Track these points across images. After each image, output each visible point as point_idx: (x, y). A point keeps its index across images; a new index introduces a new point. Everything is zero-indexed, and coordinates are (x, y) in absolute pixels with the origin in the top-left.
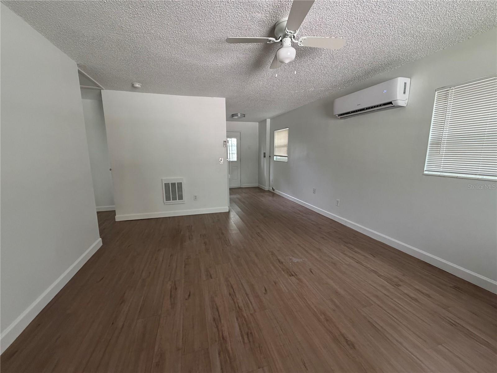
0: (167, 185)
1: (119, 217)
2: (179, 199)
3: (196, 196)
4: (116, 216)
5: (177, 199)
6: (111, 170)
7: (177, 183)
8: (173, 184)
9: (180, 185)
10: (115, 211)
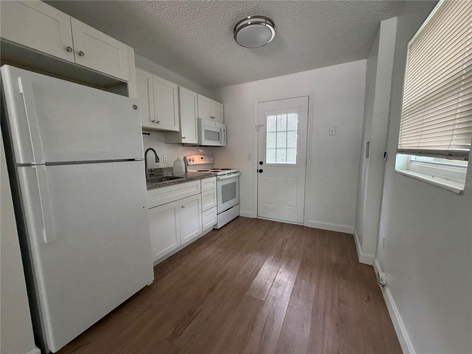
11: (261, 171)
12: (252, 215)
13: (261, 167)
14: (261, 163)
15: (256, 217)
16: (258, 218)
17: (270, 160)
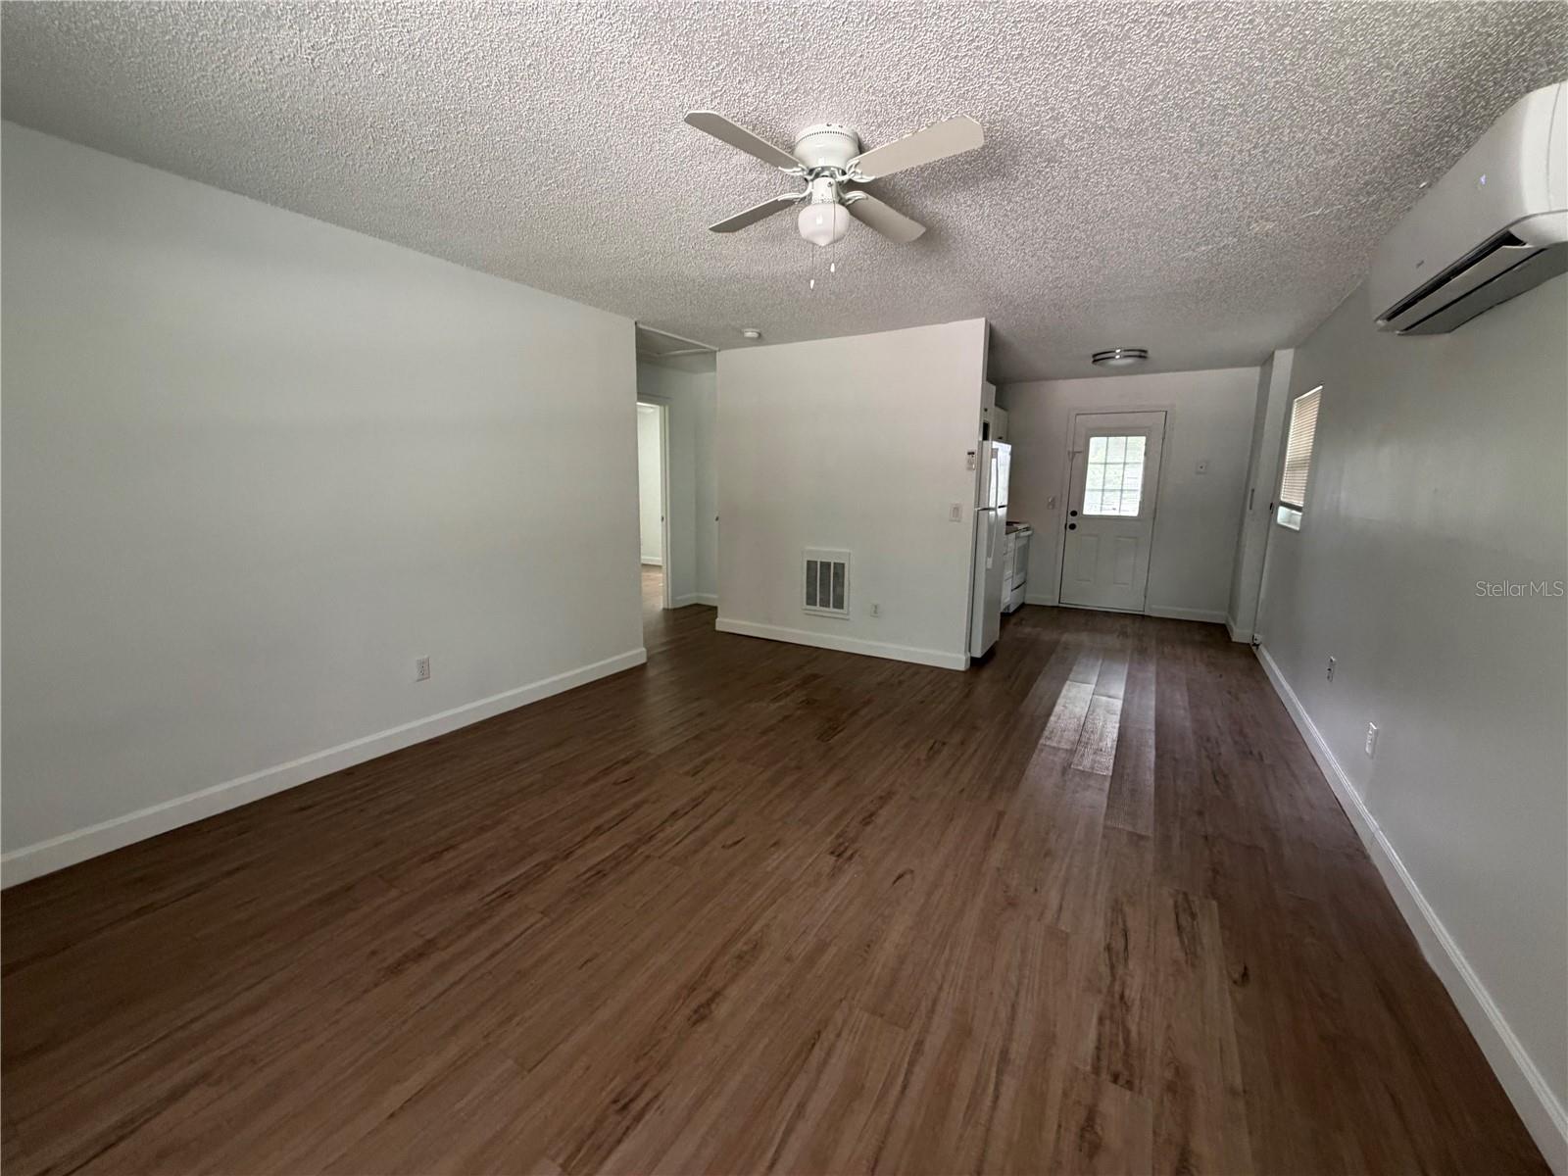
0: (811, 565)
1: (723, 623)
2: (834, 607)
3: (876, 607)
4: (718, 620)
5: (831, 605)
6: (717, 519)
7: (835, 563)
8: (826, 566)
9: (840, 568)
10: (716, 608)
11: (1073, 527)
12: (1050, 600)
13: (1072, 520)
14: (1074, 513)
15: (1056, 604)
16: (1061, 605)
17: (1091, 507)
